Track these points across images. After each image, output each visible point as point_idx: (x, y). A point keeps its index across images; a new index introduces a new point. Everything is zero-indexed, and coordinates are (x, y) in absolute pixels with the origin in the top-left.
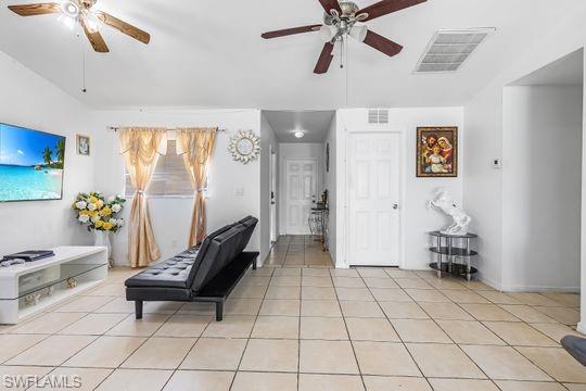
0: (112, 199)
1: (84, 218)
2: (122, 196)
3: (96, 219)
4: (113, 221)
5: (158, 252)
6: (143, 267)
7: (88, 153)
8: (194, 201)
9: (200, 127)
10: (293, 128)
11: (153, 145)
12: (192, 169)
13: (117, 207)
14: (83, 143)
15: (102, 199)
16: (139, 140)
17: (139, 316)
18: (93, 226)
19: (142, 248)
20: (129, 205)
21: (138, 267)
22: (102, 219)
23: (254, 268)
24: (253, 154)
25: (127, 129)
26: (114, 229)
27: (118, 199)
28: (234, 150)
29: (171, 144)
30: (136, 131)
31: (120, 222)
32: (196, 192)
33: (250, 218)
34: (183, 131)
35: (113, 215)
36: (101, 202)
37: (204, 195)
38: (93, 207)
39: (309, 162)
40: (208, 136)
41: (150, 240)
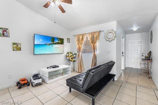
0: (74, 53)
1: (68, 58)
2: (76, 53)
3: (70, 58)
4: (74, 59)
5: (84, 69)
6: (80, 72)
7: (69, 42)
8: (93, 55)
9: (95, 31)
10: (132, 27)
11: (82, 39)
12: (92, 45)
13: (75, 56)
14: (68, 40)
15: (72, 53)
16: (79, 38)
17: (70, 91)
18: (70, 60)
19: (80, 67)
20: (77, 55)
21: (79, 72)
22: (72, 59)
23: (114, 80)
24: (113, 38)
25: (77, 35)
26: (74, 61)
27: (75, 54)
28: (106, 37)
29: (87, 38)
30: (79, 35)
31: (75, 59)
32: (93, 52)
33: (111, 62)
34: (90, 33)
35: (74, 58)
36: (71, 54)
37: (96, 53)
38: (70, 55)
39: (140, 40)
40: (97, 34)
41: (82, 65)
